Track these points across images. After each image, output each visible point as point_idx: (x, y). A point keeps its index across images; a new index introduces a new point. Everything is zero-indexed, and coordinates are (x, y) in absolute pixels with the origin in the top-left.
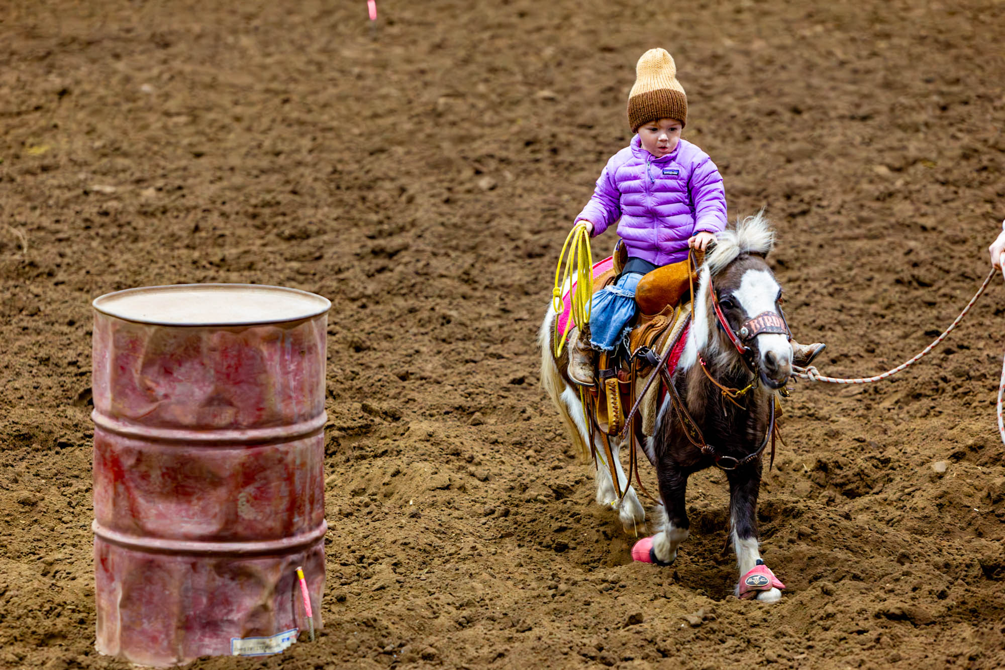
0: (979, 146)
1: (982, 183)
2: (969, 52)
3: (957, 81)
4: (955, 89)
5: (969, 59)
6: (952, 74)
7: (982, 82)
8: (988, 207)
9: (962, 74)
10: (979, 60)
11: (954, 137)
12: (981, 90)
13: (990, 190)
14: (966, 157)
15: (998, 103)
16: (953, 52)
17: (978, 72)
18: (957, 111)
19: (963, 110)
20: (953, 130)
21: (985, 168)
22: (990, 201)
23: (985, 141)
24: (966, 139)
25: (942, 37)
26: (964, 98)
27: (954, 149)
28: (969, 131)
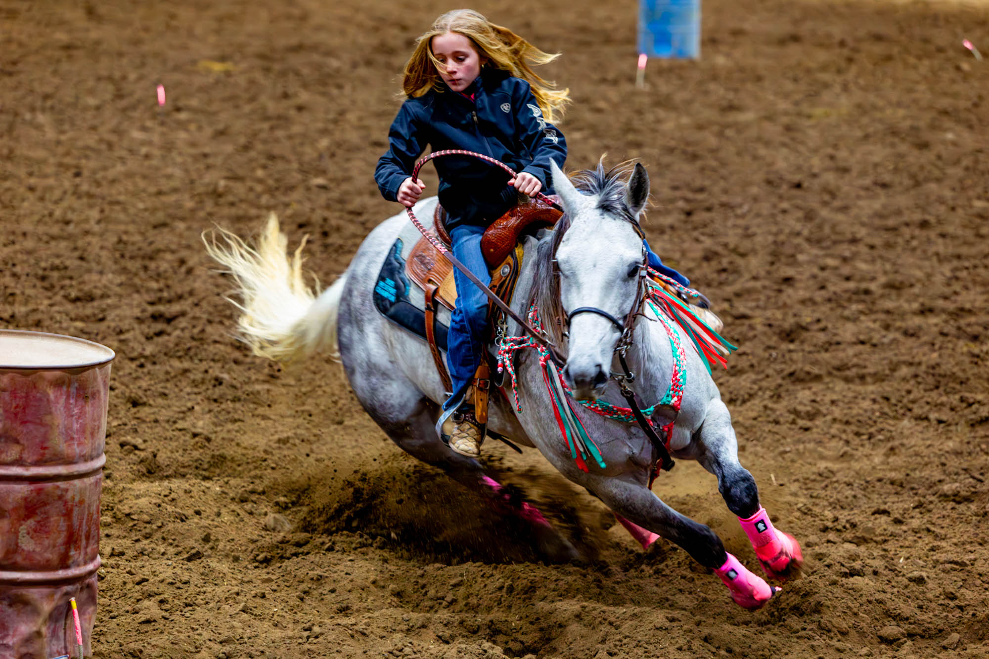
0: (720, 249)
1: (721, 284)
2: (714, 163)
3: (701, 190)
4: (700, 196)
5: (714, 170)
6: (699, 182)
7: (725, 191)
8: (726, 306)
9: (707, 183)
10: (724, 172)
11: (697, 240)
12: (724, 198)
13: (729, 290)
14: (707, 258)
15: (739, 211)
16: (699, 163)
17: (722, 183)
18: (699, 217)
19: (706, 216)
20: (695, 234)
21: (724, 270)
22: (728, 300)
23: (726, 245)
24: (708, 242)
25: (690, 149)
26: (707, 204)
27: (697, 251)
28: (711, 236)
